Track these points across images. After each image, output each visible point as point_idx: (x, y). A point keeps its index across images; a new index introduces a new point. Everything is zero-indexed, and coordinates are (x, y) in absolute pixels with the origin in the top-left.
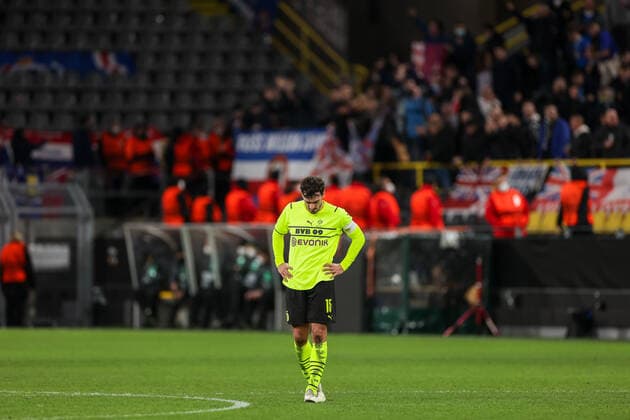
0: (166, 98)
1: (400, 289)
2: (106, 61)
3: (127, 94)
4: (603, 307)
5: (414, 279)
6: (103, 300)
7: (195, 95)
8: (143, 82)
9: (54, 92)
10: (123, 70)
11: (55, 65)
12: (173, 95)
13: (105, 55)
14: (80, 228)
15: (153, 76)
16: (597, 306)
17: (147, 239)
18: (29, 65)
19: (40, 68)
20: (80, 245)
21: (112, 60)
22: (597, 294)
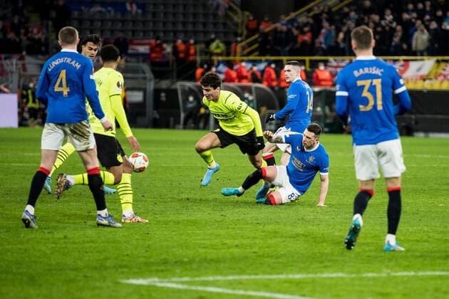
0: (161, 25)
1: (321, 113)
2: (131, 7)
3: (144, 23)
4: (416, 123)
5: (327, 110)
6: (158, 116)
7: (174, 24)
8: (150, 17)
9: (113, 21)
10: (140, 11)
11: (110, 8)
12: (164, 24)
13: (131, 4)
14: (148, 84)
15: (154, 14)
16: (413, 122)
17: (187, 88)
18: (99, 8)
19: (104, 10)
20: (148, 91)
21: (135, 7)
22: (413, 117)
